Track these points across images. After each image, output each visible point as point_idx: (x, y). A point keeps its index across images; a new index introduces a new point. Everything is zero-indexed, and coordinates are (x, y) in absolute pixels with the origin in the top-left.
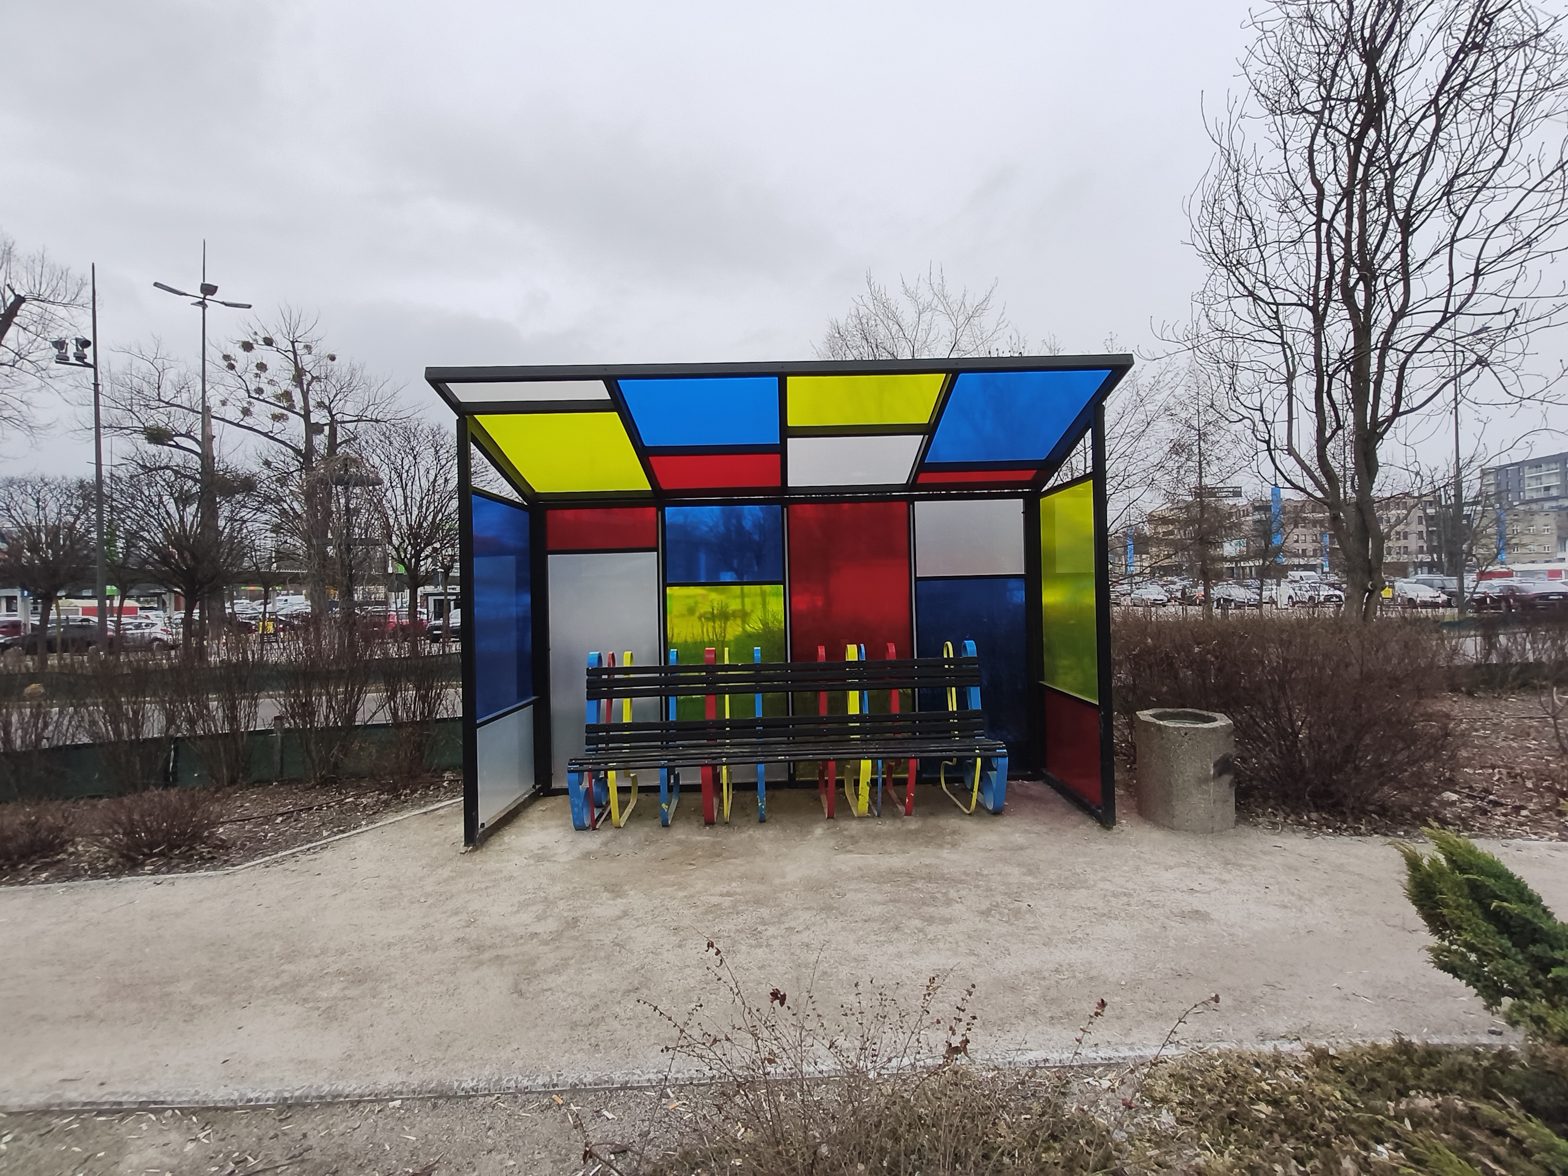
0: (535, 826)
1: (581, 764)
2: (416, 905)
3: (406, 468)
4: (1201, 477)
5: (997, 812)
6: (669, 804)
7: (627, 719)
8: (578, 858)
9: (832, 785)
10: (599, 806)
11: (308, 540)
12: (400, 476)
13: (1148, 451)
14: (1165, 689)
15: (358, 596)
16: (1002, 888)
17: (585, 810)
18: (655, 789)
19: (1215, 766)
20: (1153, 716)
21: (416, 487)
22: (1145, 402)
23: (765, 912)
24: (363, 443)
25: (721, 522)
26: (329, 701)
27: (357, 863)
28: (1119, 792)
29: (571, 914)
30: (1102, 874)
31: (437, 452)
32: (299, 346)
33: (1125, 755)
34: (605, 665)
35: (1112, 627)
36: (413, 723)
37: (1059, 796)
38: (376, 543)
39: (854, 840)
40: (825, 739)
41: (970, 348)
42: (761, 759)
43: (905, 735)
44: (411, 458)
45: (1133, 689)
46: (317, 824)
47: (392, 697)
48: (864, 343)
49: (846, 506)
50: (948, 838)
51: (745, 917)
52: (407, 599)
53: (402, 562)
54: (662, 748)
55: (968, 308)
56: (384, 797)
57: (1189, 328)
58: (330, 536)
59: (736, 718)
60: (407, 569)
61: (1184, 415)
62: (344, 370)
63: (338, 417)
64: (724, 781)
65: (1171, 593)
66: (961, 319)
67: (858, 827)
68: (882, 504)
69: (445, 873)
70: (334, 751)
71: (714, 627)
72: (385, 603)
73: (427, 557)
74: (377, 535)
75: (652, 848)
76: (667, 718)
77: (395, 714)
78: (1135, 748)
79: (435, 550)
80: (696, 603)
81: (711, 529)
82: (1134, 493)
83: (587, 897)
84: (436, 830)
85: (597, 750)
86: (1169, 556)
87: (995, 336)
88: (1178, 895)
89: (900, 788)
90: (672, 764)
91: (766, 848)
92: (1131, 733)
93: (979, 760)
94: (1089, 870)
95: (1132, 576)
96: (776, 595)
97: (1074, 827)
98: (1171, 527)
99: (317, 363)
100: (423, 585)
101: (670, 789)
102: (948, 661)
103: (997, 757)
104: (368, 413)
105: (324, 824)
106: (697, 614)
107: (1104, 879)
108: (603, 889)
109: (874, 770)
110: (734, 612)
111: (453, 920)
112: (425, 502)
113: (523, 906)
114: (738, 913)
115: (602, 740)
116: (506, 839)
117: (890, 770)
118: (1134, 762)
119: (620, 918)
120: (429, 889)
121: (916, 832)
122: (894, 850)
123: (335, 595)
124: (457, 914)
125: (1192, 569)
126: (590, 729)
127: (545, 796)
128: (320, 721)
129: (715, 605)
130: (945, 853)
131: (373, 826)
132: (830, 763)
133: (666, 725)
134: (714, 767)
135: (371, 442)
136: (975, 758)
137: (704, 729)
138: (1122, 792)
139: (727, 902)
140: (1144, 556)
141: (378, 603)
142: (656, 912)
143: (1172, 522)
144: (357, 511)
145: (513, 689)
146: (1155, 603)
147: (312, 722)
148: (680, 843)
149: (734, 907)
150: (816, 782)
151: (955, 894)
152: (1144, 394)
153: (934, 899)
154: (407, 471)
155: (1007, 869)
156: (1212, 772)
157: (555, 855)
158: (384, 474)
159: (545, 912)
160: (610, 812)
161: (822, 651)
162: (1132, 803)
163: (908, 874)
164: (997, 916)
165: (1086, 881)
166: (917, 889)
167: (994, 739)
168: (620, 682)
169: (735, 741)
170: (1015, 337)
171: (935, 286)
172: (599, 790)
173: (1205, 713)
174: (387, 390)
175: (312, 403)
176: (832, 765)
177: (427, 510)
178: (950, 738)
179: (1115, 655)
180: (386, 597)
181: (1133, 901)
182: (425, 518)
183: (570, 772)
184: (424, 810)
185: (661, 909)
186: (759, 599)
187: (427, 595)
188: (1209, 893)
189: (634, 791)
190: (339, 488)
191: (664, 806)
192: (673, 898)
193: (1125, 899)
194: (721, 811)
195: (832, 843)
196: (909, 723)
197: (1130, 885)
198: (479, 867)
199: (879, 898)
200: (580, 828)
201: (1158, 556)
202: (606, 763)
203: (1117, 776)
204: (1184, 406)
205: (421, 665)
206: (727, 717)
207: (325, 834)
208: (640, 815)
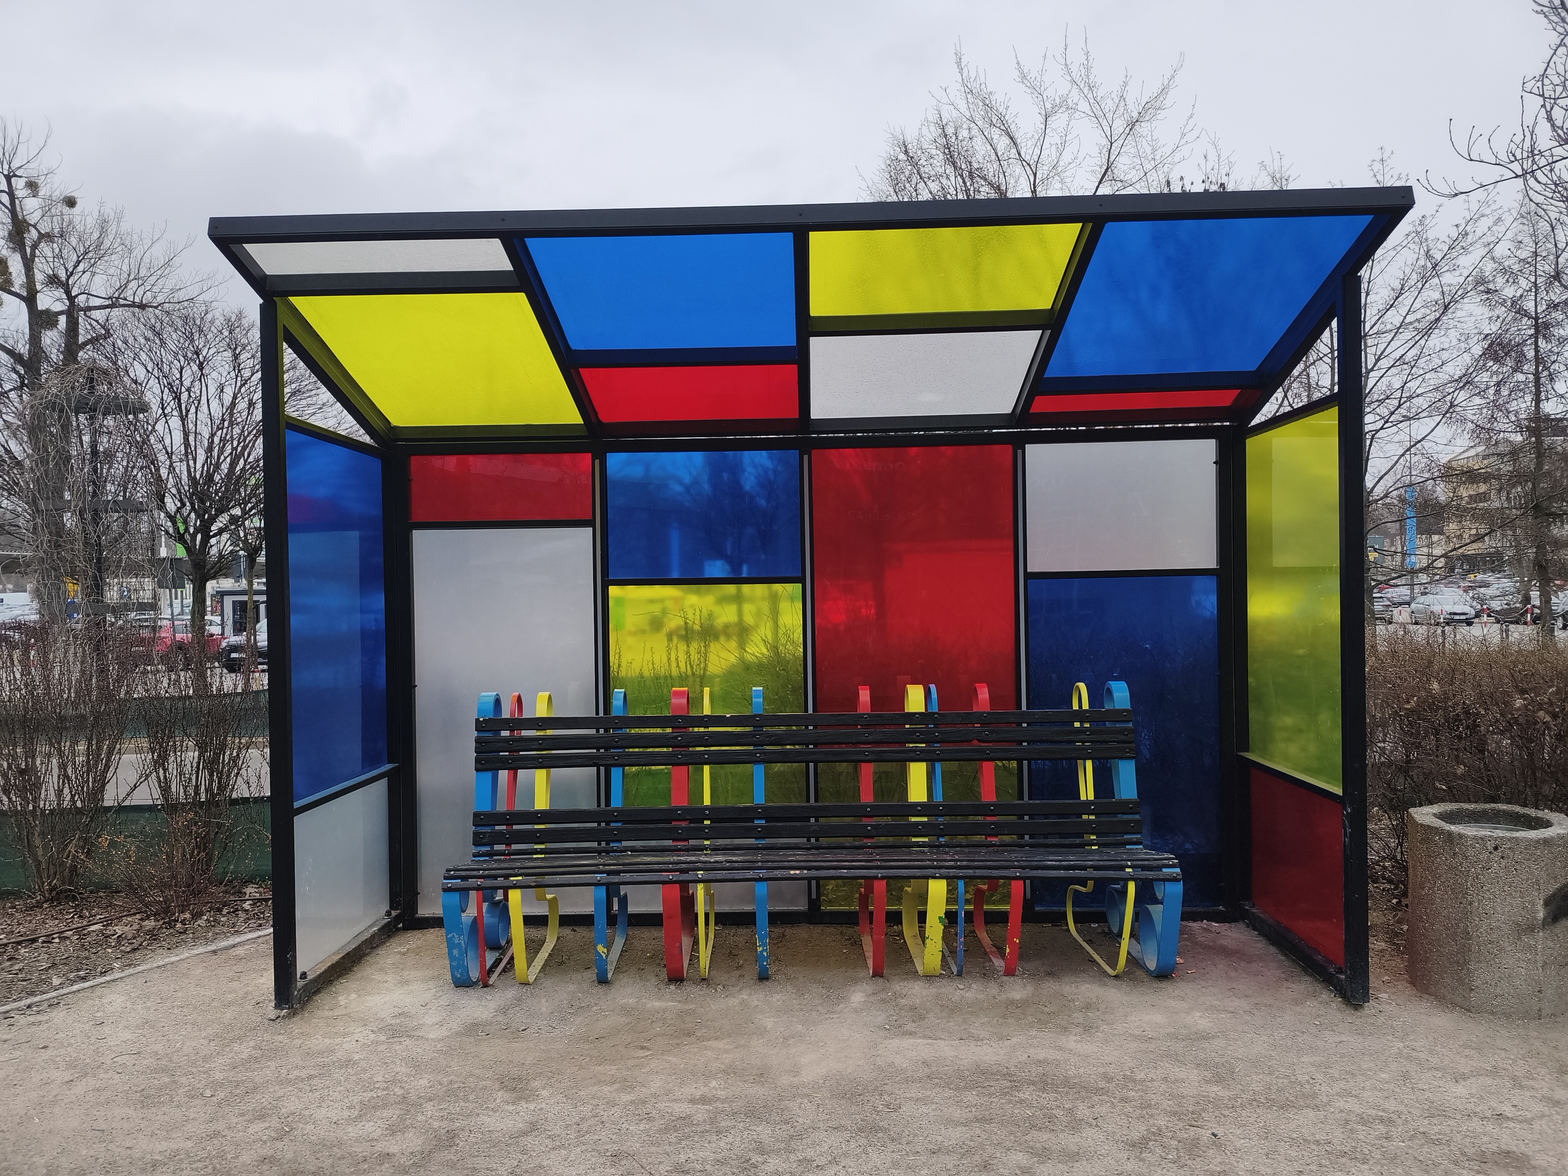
0: (389, 978)
1: (464, 878)
2: (199, 1102)
3: (187, 383)
4: (1538, 401)
5: (1163, 974)
6: (609, 947)
7: (541, 803)
8: (459, 1034)
9: (880, 918)
10: (495, 947)
11: (33, 503)
12: (177, 398)
13: (1445, 355)
14: (1461, 770)
15: (112, 595)
16: (1167, 1104)
17: (471, 954)
18: (585, 920)
19: (1547, 903)
20: (1442, 816)
21: (203, 416)
22: (1444, 267)
23: (764, 1132)
24: (120, 343)
25: (705, 477)
26: (63, 767)
27: (107, 1030)
28: (1377, 944)
29: (444, 1124)
30: (1342, 1084)
31: (236, 357)
32: (19, 184)
33: (1390, 881)
34: (506, 714)
35: (1370, 661)
36: (196, 804)
37: (1272, 949)
38: (140, 509)
39: (918, 1014)
40: (869, 842)
41: (1133, 176)
42: (762, 873)
43: (1007, 839)
44: (195, 368)
45: (1405, 767)
46: (45, 965)
47: (161, 762)
48: (950, 170)
49: (914, 451)
50: (1079, 1017)
51: (730, 1139)
52: (189, 601)
53: (180, 538)
54: (600, 852)
55: (1131, 106)
56: (150, 924)
57: (1518, 139)
58: (67, 496)
59: (722, 804)
60: (188, 549)
61: (1509, 292)
62: (91, 221)
63: (81, 300)
64: (701, 908)
65: (1481, 600)
66: (1119, 126)
67: (925, 992)
68: (974, 449)
69: (245, 1050)
70: (72, 848)
71: (688, 653)
72: (153, 606)
73: (220, 532)
74: (140, 494)
75: (579, 1020)
76: (608, 803)
77: (165, 789)
78: (1405, 869)
79: (234, 520)
80: (664, 612)
81: (687, 489)
82: (1419, 428)
83: (472, 1097)
84: (232, 980)
85: (490, 854)
86: (1479, 538)
87: (1178, 156)
88: (1475, 1124)
89: (997, 929)
90: (615, 879)
91: (769, 1023)
92: (1400, 844)
93: (1131, 887)
94: (1319, 1076)
95: (1413, 572)
96: (792, 599)
97: (1297, 1002)
98: (1483, 488)
99: (46, 212)
100: (214, 577)
101: (612, 920)
102: (1080, 715)
103: (1165, 880)
104: (129, 294)
105: (54, 965)
106: (666, 630)
107: (1346, 1094)
108: (497, 1086)
109: (951, 899)
110: (727, 626)
111: (256, 1127)
112: (216, 440)
113: (367, 1109)
114: (718, 1132)
115: (500, 838)
116: (342, 1000)
117: (979, 898)
118: (1405, 894)
119: (525, 1133)
120: (218, 1076)
121: (1023, 1005)
122: (983, 1034)
123: (73, 590)
124: (262, 1117)
125: (1519, 561)
126: (480, 819)
127: (406, 929)
128: (48, 798)
129: (690, 616)
130: (1071, 1042)
131: (131, 971)
132: (876, 883)
133: (603, 815)
134: (684, 885)
135: (131, 341)
136: (1126, 880)
137: (669, 821)
138: (1383, 945)
139: (701, 1113)
140: (1435, 538)
141: (142, 607)
142: (584, 1126)
143: (1486, 478)
144: (110, 455)
145: (356, 750)
146: (1452, 620)
147: (36, 800)
148: (626, 1011)
149: (713, 1121)
150: (855, 914)
151: (1087, 1112)
152: (1438, 256)
153: (1051, 1118)
154: (189, 390)
155: (1178, 1072)
156: (1541, 915)
157: (420, 1026)
158: (153, 394)
159: (402, 1118)
160: (512, 958)
161: (865, 695)
162: (1400, 963)
163: (1007, 1076)
164: (1158, 1151)
165: (1314, 1096)
166: (1021, 1101)
167: (1158, 850)
168: (530, 743)
169: (720, 842)
170: (1212, 156)
171: (1074, 68)
172: (495, 920)
173: (1532, 812)
174: (158, 254)
175: (39, 277)
176: (880, 887)
177: (221, 451)
178: (1082, 846)
179: (1373, 708)
180: (155, 596)
181: (1395, 1132)
182: (218, 466)
183: (446, 890)
184: (213, 947)
185: (592, 1122)
186: (765, 606)
187: (222, 594)
188: (1529, 1121)
189: (554, 922)
190: (82, 417)
191: (601, 948)
192: (612, 1104)
193: (1382, 1129)
194: (694, 958)
195: (881, 1018)
196: (1013, 818)
197: (1391, 1105)
198: (298, 1042)
199: (958, 1114)
200: (462, 983)
201: (1460, 537)
202: (506, 877)
203: (1374, 917)
204: (1512, 276)
205: (205, 710)
206: (707, 801)
207: (56, 981)
208: (562, 963)
